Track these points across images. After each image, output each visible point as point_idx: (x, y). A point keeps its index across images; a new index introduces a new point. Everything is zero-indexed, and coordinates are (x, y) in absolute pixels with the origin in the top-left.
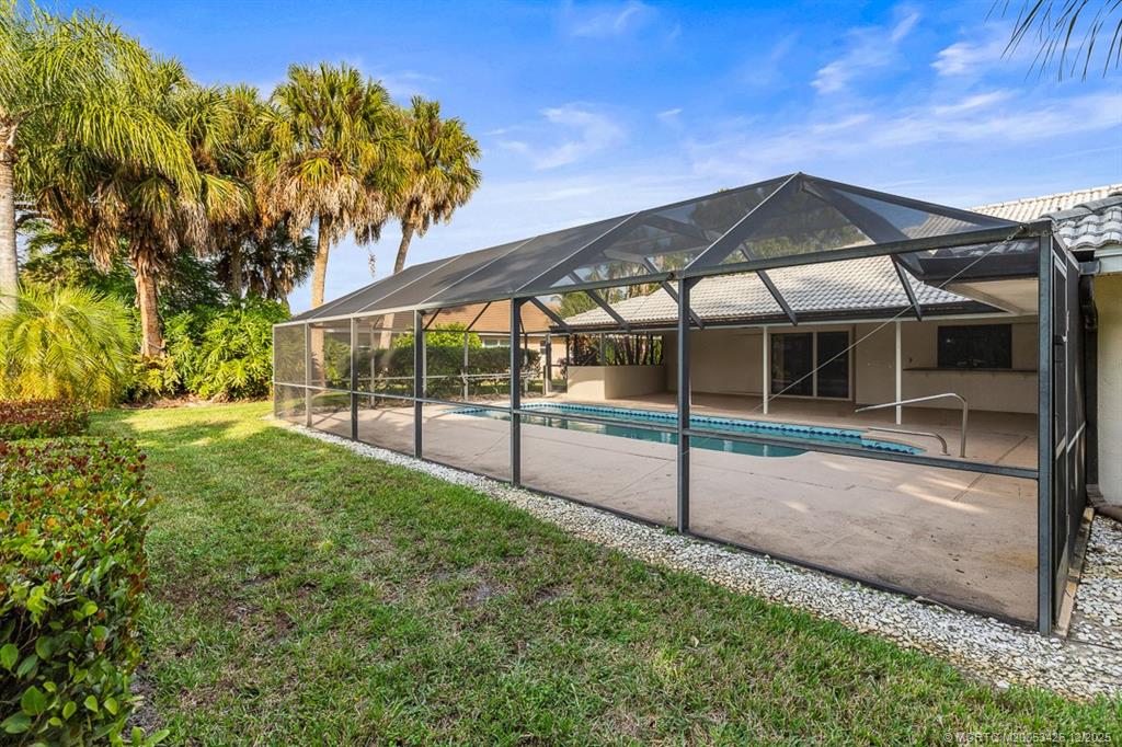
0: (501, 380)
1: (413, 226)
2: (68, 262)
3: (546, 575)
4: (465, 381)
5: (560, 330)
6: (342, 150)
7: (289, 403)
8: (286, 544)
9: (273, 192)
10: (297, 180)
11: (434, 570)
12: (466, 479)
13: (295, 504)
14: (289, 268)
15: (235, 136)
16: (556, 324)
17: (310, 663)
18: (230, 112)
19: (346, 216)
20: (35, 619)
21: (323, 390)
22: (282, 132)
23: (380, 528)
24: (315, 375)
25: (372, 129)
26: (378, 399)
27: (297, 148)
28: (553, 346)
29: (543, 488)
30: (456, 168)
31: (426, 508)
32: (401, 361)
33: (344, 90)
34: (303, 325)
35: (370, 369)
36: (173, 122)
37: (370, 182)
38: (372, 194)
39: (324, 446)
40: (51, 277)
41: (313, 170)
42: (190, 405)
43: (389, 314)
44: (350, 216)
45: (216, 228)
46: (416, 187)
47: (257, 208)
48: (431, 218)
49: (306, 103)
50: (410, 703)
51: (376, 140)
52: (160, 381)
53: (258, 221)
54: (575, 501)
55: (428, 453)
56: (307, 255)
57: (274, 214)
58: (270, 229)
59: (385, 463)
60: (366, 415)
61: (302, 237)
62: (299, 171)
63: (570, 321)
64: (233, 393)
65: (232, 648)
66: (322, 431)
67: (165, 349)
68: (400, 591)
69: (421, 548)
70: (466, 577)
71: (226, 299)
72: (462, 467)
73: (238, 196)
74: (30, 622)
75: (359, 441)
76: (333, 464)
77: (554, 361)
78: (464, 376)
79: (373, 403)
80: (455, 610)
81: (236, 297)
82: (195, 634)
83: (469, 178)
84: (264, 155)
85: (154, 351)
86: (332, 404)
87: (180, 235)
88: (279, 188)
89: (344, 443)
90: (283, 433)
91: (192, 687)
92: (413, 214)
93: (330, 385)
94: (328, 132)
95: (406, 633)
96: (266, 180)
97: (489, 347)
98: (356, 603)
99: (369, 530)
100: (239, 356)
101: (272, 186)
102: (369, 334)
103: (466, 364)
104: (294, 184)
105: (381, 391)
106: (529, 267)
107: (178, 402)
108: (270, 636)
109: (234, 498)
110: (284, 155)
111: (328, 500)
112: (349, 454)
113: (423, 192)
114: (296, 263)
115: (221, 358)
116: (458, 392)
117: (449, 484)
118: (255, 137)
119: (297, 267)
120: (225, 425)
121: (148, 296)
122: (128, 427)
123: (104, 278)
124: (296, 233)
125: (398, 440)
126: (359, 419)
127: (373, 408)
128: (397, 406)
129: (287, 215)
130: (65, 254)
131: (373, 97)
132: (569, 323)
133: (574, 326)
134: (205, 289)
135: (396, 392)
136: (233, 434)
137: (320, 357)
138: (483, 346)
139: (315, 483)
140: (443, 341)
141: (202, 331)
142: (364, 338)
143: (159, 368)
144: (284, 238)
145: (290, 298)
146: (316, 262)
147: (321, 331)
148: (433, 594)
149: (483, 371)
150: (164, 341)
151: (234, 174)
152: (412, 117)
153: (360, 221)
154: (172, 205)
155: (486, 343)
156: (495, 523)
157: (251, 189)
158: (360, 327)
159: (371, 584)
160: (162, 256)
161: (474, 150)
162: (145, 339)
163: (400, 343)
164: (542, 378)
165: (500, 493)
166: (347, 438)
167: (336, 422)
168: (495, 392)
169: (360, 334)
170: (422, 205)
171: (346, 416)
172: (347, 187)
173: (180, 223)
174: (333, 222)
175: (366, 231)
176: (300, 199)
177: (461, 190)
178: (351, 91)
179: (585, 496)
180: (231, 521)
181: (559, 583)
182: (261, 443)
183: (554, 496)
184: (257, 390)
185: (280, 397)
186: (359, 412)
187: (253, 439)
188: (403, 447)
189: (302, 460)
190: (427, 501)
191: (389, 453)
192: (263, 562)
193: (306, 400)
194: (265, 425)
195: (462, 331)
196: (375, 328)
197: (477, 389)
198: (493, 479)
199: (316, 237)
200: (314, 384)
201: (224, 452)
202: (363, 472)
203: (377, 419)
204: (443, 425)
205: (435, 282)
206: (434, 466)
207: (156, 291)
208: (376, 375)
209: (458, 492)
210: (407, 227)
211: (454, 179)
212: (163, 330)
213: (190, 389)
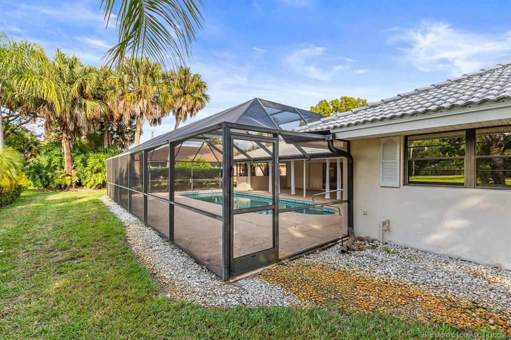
1: (180, 119)
4: (192, 182)
10: (123, 102)
14: (128, 136)
25: (153, 80)
27: (123, 89)
33: (143, 65)
38: (155, 106)
41: (129, 98)
42: (83, 190)
47: (111, 112)
48: (188, 115)
51: (156, 85)
52: (70, 181)
53: (112, 117)
57: (117, 115)
58: (117, 121)
62: (124, 98)
67: (74, 168)
73: (99, 108)
78: (191, 180)
83: (204, 98)
84: (111, 92)
85: (69, 169)
92: (180, 113)
100: (99, 172)
103: (192, 175)
104: (122, 104)
107: (77, 189)
110: (118, 91)
113: (182, 105)
118: (108, 85)
121: (67, 148)
124: (126, 122)
129: (122, 115)
131: (155, 67)
143: (71, 176)
146: (136, 134)
150: (73, 166)
151: (101, 100)
153: (151, 117)
161: (205, 87)
162: (66, 165)
168: (207, 187)
170: (183, 110)
172: (143, 104)
175: (155, 121)
176: (125, 109)
178: (146, 65)
207: (70, 146)
210: (178, 119)
211: (196, 99)
212: (73, 161)
213: (83, 184)
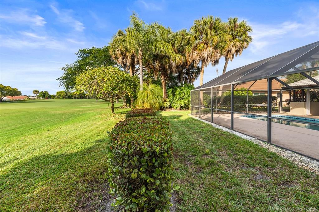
0: (260, 107)
1: (229, 58)
2: (150, 78)
3: (286, 177)
4: (247, 107)
5: (287, 89)
6: (208, 40)
7: (195, 111)
8: (197, 148)
9: (190, 55)
10: (196, 51)
11: (241, 165)
12: (250, 139)
13: (198, 138)
14: (194, 75)
15: (182, 43)
16: (285, 86)
17: (206, 182)
18: (180, 37)
19: (209, 59)
20: (158, 154)
21: (203, 108)
22: (192, 39)
23: (222, 149)
24: (201, 104)
25: (216, 32)
26: (218, 111)
27: (197, 42)
28: (283, 94)
29: (282, 146)
30: (243, 37)
31: (236, 145)
32: (226, 100)
33: (208, 23)
34: (198, 90)
35: (216, 103)
36: (169, 42)
37: (216, 48)
38: (217, 51)
39: (205, 123)
40: (147, 82)
41: (200, 47)
42: (173, 111)
43: (221, 86)
44: (210, 58)
45: (178, 67)
46: (230, 46)
47: (186, 60)
48: (235, 55)
49: (198, 29)
50: (237, 203)
51: (218, 35)
52: (166, 105)
53: (187, 63)
54: (297, 153)
55: (235, 129)
56: (199, 71)
57: (190, 61)
58: (189, 65)
59: (222, 130)
60: (215, 116)
61: (197, 66)
62: (197, 49)
63: (291, 85)
64: (181, 108)
65: (187, 172)
66: (203, 119)
67: (167, 97)
68: (230, 169)
69: (236, 157)
70: (252, 170)
71: (180, 84)
72: (248, 134)
73: (182, 58)
74: (157, 154)
75: (214, 123)
76: (207, 128)
77: (284, 99)
78: (247, 105)
79: (217, 112)
80: (250, 180)
81: (182, 84)
82: (179, 166)
83: (248, 39)
84: (188, 46)
85: (165, 98)
86: (206, 112)
87: (170, 69)
88: (192, 54)
89: (210, 123)
90: (194, 119)
91: (179, 178)
92: (229, 54)
93: (205, 107)
94: (204, 36)
95: (233, 182)
96: (189, 52)
97: (256, 95)
98: (218, 169)
99: (219, 149)
100: (182, 99)
101: (190, 54)
102: (216, 92)
103: (247, 101)
104: (195, 52)
105: (220, 109)
106: (276, 66)
107: (170, 110)
108: (196, 171)
109: (184, 134)
110: (193, 45)
111: (207, 139)
112: (212, 126)
113: (232, 47)
114: (195, 73)
115: (179, 99)
116: (245, 110)
117: (244, 139)
118: (186, 42)
119: (196, 74)
120: (180, 116)
121: (164, 85)
122: (161, 115)
123: (156, 81)
124: (196, 65)
125: (225, 124)
126: (214, 117)
127: (217, 114)
128: (224, 113)
129: (194, 61)
130: (149, 77)
131: (217, 22)
132: (291, 86)
133: (294, 87)
134: (175, 82)
135: (224, 109)
136: (182, 118)
137: (202, 99)
138: (253, 95)
139: (203, 133)
140: (239, 94)
141: (175, 93)
142: (215, 93)
143: (166, 102)
144: (193, 67)
145: (194, 83)
146: (201, 73)
147: (202, 92)
148: (241, 173)
149: (253, 103)
150: (167, 95)
151: (181, 52)
152: (229, 25)
153: (213, 59)
154: (169, 62)
155: (254, 94)
156: (263, 155)
157: (185, 55)
158: (214, 90)
159: (221, 165)
160: (167, 75)
161: (250, 30)
162: (164, 95)
163: (225, 95)
164: (278, 106)
165: (263, 145)
166: (210, 122)
167: (207, 117)
168: (258, 110)
169: (214, 92)
170: (232, 51)
171: (210, 115)
172: (209, 50)
173: (170, 67)
174: (205, 61)
175: (215, 62)
176: (197, 56)
177: (245, 44)
178: (210, 22)
179: (302, 152)
180: (184, 140)
181: (292, 182)
182: (189, 121)
183: (287, 149)
184: (187, 108)
185: (192, 109)
186: (214, 115)
187: (186, 120)
188: (227, 126)
189: (199, 127)
190: (237, 144)
191: (223, 127)
192: (192, 152)
193: (199, 111)
194: (189, 117)
195: (246, 90)
196: (217, 90)
197: (251, 109)
198: (260, 140)
199: (200, 66)
200: (201, 106)
201: (181, 123)
202: (216, 132)
203: (218, 117)
204: (240, 120)
205: (237, 75)
206: (238, 133)
207: (165, 83)
208: (218, 104)
209: (247, 142)
210: (227, 59)
211: (243, 41)
212: (167, 93)
213: (172, 107)
